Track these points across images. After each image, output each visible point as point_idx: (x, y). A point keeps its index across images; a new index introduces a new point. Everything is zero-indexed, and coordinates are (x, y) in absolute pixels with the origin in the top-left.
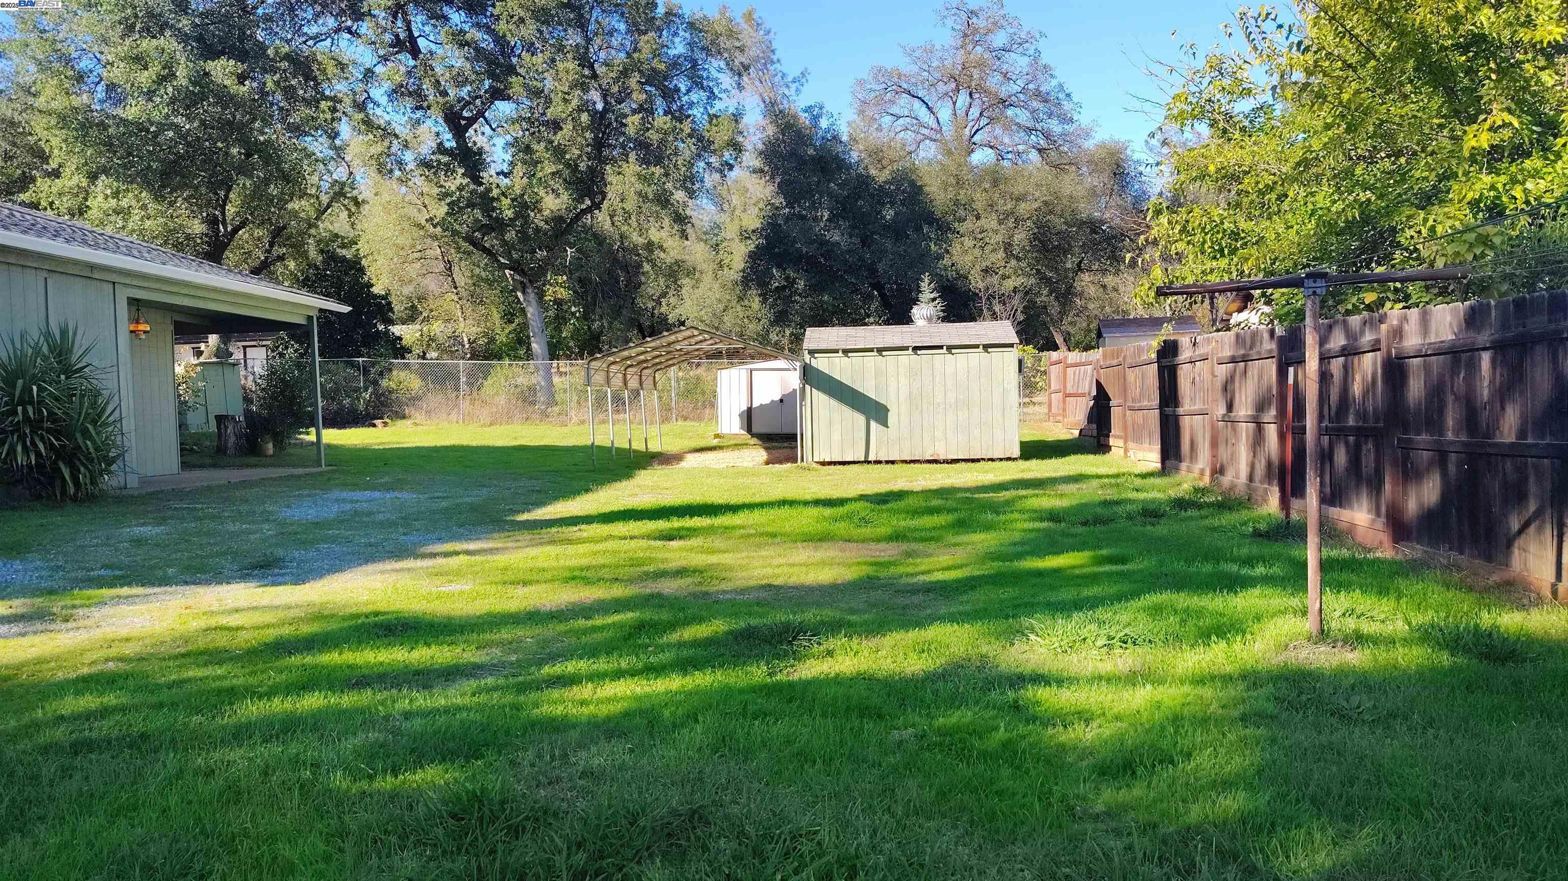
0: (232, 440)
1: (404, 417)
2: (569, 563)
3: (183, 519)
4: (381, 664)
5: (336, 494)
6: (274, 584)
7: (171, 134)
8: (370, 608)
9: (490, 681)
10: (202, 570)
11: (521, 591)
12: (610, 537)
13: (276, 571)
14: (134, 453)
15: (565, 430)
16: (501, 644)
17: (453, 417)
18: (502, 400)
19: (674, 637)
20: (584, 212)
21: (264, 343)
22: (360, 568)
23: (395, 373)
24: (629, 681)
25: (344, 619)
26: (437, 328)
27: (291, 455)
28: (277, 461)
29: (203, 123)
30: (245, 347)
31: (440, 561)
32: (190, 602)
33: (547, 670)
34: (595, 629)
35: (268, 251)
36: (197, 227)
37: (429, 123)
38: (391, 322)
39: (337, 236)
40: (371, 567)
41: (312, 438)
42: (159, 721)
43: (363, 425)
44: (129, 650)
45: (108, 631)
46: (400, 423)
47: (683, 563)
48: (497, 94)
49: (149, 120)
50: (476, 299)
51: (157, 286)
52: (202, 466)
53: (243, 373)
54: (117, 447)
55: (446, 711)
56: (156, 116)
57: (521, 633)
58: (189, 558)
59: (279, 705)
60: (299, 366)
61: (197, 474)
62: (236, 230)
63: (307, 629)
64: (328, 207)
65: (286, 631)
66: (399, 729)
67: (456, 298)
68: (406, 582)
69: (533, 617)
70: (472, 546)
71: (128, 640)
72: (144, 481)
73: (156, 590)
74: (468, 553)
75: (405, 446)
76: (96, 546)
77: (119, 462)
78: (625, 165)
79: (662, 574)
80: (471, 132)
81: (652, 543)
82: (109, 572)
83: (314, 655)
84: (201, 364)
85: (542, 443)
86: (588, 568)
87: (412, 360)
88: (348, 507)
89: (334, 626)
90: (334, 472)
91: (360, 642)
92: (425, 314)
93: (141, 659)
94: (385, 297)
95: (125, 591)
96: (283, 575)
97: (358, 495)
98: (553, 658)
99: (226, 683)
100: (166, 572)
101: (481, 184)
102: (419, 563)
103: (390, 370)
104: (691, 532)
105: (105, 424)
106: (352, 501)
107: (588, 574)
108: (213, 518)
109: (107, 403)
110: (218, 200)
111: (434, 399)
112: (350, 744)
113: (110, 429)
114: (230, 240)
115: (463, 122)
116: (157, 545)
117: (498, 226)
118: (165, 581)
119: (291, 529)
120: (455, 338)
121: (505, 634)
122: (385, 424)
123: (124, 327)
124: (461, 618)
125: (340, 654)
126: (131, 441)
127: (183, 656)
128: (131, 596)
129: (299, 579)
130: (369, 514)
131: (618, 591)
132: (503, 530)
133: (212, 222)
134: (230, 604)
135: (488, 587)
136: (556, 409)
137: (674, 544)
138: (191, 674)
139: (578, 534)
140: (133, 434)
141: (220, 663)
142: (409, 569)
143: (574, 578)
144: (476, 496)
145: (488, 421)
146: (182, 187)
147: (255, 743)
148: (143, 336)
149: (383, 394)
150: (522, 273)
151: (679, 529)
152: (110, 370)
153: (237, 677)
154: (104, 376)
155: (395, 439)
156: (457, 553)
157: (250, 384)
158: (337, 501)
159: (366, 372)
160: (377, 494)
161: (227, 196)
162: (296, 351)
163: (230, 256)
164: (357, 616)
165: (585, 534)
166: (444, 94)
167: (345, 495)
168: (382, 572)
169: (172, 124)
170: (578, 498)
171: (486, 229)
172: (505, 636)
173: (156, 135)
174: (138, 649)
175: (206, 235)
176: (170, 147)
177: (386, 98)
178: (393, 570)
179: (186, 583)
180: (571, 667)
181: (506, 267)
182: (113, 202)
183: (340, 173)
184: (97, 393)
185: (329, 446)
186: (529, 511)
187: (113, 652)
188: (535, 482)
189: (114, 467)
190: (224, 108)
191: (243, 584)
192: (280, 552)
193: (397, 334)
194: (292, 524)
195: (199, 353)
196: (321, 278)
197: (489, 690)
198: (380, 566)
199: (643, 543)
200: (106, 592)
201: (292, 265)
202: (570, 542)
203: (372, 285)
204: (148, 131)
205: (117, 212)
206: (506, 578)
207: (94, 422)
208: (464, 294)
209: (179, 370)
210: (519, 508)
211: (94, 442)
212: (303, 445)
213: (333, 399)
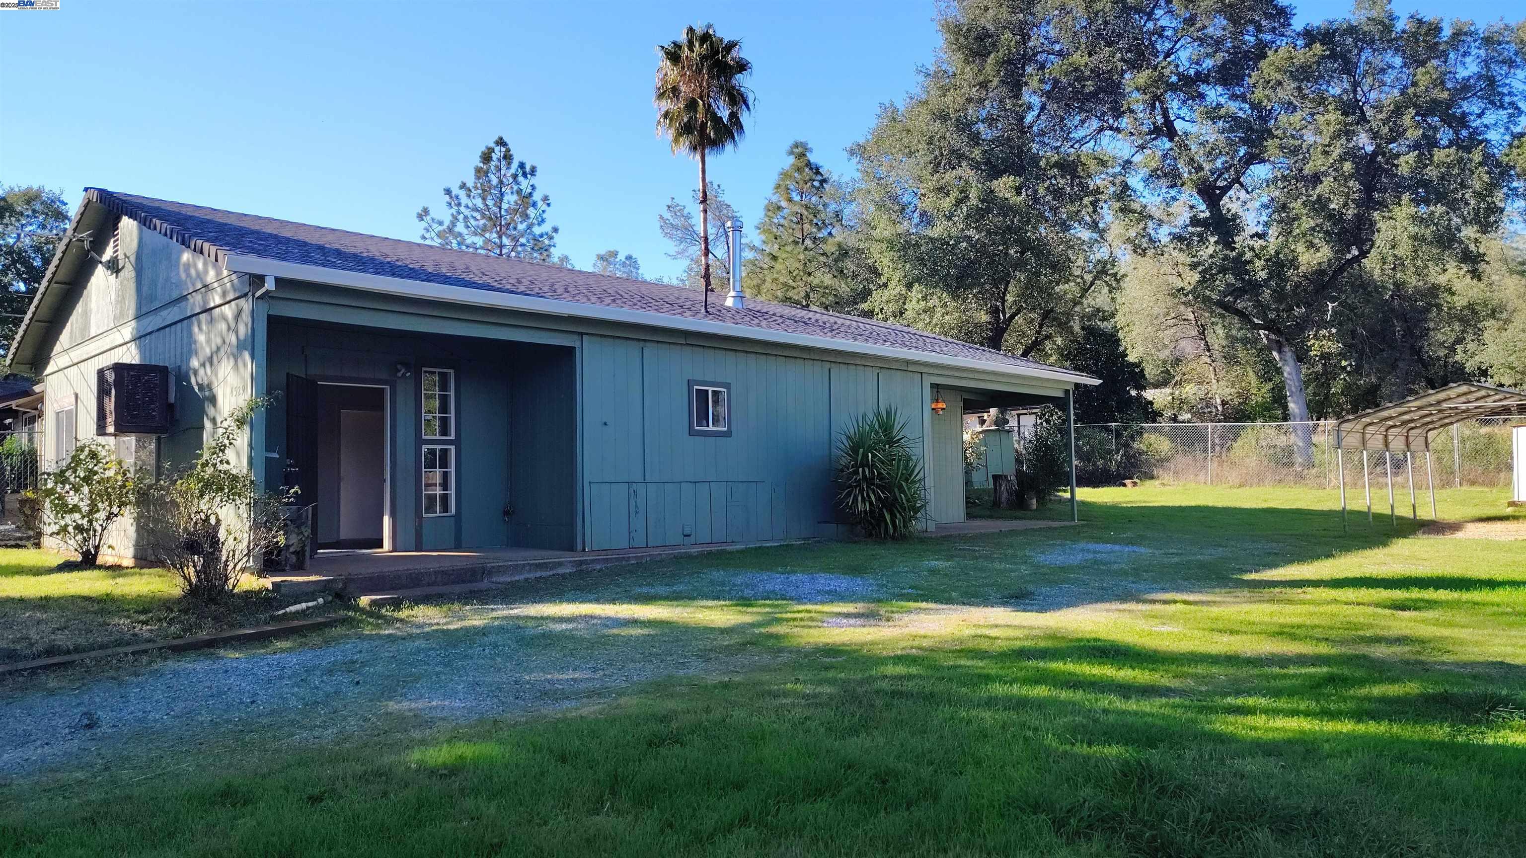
0: (1005, 496)
1: (1152, 478)
2: (1282, 620)
3: (964, 557)
4: (1094, 675)
5: (1082, 545)
6: (1024, 610)
7: (964, 244)
8: (1093, 636)
9: (1177, 700)
10: (976, 596)
11: (1226, 638)
12: (1335, 601)
13: (1027, 601)
14: (933, 504)
15: (1321, 493)
16: (1195, 676)
17: (1201, 477)
18: (1252, 462)
19: (1364, 691)
20: (1350, 262)
21: (1034, 411)
22: (1091, 606)
23: (1145, 436)
24: (1302, 719)
25: (1071, 640)
26: (1190, 391)
27: (1050, 510)
28: (1039, 514)
29: (989, 232)
30: (1019, 415)
31: (1158, 607)
32: (965, 616)
33: (1229, 700)
34: (1285, 676)
35: (1039, 332)
36: (984, 317)
37: (1184, 197)
38: (1144, 388)
39: (1098, 310)
40: (1100, 606)
41: (1068, 495)
42: (941, 687)
43: (1115, 485)
44: (925, 643)
45: (912, 630)
46: (1148, 483)
47: (1407, 632)
48: (1251, 159)
49: (949, 236)
50: (1231, 359)
51: (951, 373)
52: (981, 517)
53: (1016, 438)
54: (921, 499)
55: (1136, 713)
56: (954, 232)
57: (1217, 671)
58: (968, 586)
59: (1016, 690)
60: (1060, 431)
61: (977, 523)
62: (1012, 317)
63: (1042, 644)
64: (1092, 284)
65: (1028, 644)
66: (1098, 719)
67: (1208, 360)
68: (1125, 620)
69: (1232, 660)
70: (1191, 597)
71: (925, 637)
72: (939, 527)
73: (944, 606)
74: (1185, 602)
75: (1151, 505)
76: (907, 572)
77: (922, 511)
78: (1397, 209)
79: (1377, 640)
80: (1225, 199)
81: (1379, 610)
82: (914, 591)
83: (1045, 663)
84: (984, 432)
85: (1294, 507)
86: (1299, 627)
87: (1165, 425)
88: (1091, 556)
89: (1063, 644)
90: (1083, 526)
91: (1080, 658)
92: (1177, 378)
93: (932, 650)
94: (1138, 365)
95: (924, 605)
96: (1032, 605)
97: (1100, 547)
98: (1238, 693)
99: (986, 671)
100: (950, 594)
101: (1234, 249)
102: (1140, 607)
103: (1141, 434)
104: (1431, 604)
105: (914, 482)
106: (1095, 552)
107: (1298, 632)
108: (986, 558)
109: (915, 466)
110: (998, 294)
111: (1181, 460)
112: (1061, 721)
113: (917, 486)
114: (1008, 325)
115: (1218, 192)
116: (946, 575)
117: (1252, 288)
118: (949, 601)
119: (1042, 570)
120: (1207, 401)
121: (1200, 670)
122: (1135, 484)
123: (928, 406)
124: (1165, 653)
125: (1065, 664)
126: (931, 495)
127: (958, 651)
128: (928, 609)
129: (1043, 609)
130: (1105, 564)
131: (1323, 649)
132: (1226, 586)
133: (995, 312)
134: (992, 621)
135: (1196, 632)
136: (1314, 471)
137: (1407, 614)
138: (962, 663)
139: (1302, 596)
140: (932, 490)
141: (982, 659)
142: (1129, 611)
143: (1281, 633)
144: (1207, 555)
145: (1237, 481)
146: (971, 286)
147: (999, 710)
148: (941, 413)
149: (1134, 456)
150: (1278, 332)
151: (1416, 601)
152: (917, 440)
153: (993, 669)
154: (913, 445)
155: (1141, 498)
156: (1175, 602)
157: (1020, 447)
158: (1083, 550)
159: (1118, 435)
160: (1117, 548)
161: (1006, 289)
162: (1059, 418)
163: (1009, 339)
164: (1080, 640)
165: (1309, 597)
166: (1200, 168)
167: (1091, 546)
168: (1108, 611)
169: (966, 236)
170: (1316, 563)
171: (1238, 293)
172: (1200, 671)
173: (954, 247)
174: (931, 644)
175: (990, 323)
176: (964, 255)
177: (1142, 184)
178: (1117, 610)
179: (964, 604)
180: (1251, 701)
181: (1259, 326)
182: (923, 303)
183: (1101, 253)
184: (909, 459)
185: (1083, 503)
186: (1256, 571)
187: (916, 643)
188: (1274, 544)
189: (919, 515)
190: (1005, 216)
191: (1002, 609)
192: (1031, 588)
193: (1150, 398)
194: (1043, 567)
195: (983, 422)
196: (1082, 350)
197: (1174, 707)
198: (1107, 606)
199: (1371, 609)
200: (912, 604)
201: (1059, 341)
202: (1290, 602)
203: (1126, 355)
204: (948, 244)
205: (925, 311)
206: (1214, 626)
207: (907, 480)
208: (1217, 354)
209: (967, 437)
210: (1249, 568)
211: (906, 495)
212: (1061, 501)
213: (1089, 460)
